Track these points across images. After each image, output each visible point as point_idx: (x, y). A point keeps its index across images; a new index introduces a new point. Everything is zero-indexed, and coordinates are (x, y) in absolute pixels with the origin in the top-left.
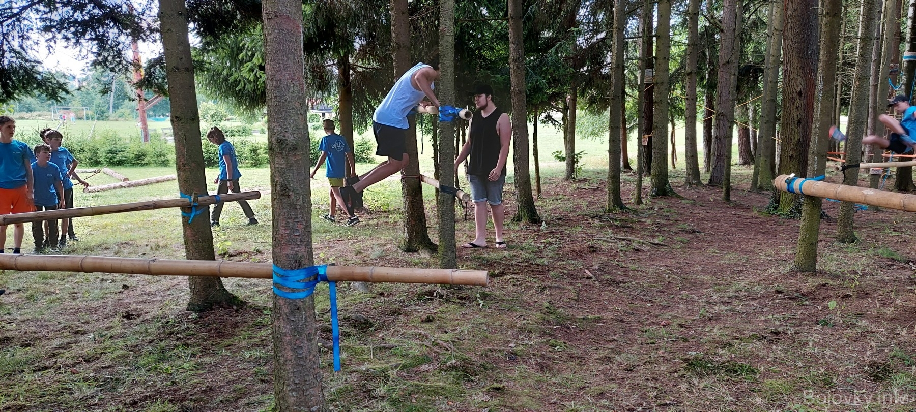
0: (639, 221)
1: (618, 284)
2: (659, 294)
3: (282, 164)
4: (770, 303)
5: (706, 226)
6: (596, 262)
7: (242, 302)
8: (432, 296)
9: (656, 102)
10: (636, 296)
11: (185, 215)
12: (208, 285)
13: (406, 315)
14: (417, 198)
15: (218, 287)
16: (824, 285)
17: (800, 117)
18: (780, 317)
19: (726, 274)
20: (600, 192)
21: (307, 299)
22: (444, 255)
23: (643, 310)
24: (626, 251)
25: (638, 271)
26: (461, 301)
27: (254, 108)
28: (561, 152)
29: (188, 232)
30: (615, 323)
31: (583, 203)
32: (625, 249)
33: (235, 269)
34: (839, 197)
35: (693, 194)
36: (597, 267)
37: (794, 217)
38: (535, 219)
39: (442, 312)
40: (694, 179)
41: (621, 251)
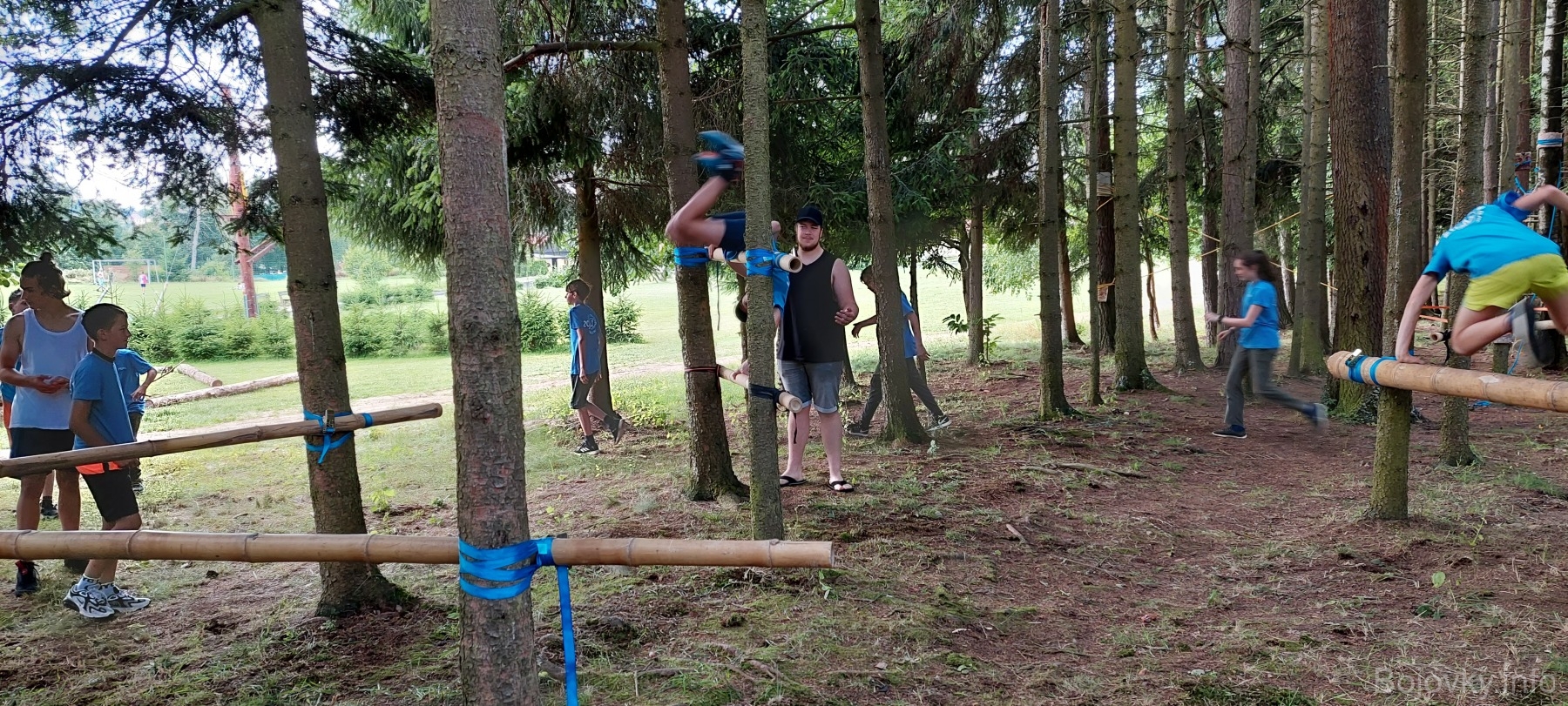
0: (1100, 435)
1: (1064, 549)
2: (1136, 565)
3: (472, 366)
4: (1331, 577)
5: (1214, 441)
6: (1025, 510)
7: (411, 598)
8: (741, 579)
9: (1118, 229)
10: (1095, 570)
11: (312, 448)
12: (352, 569)
13: (695, 614)
14: (713, 406)
15: (369, 574)
16: (1422, 543)
17: (1365, 249)
18: (1349, 603)
19: (1251, 526)
20: (1027, 384)
21: (519, 600)
22: (761, 507)
23: (1110, 594)
24: (1076, 489)
25: (1098, 524)
26: (791, 588)
27: (434, 256)
28: (959, 316)
29: (318, 478)
30: (1060, 619)
31: (1000, 404)
32: (1074, 485)
33: (394, 549)
34: (1440, 388)
35: (1190, 384)
36: (1026, 519)
37: (1366, 422)
38: (918, 437)
39: (758, 608)
40: (1190, 358)
41: (1069, 489)
